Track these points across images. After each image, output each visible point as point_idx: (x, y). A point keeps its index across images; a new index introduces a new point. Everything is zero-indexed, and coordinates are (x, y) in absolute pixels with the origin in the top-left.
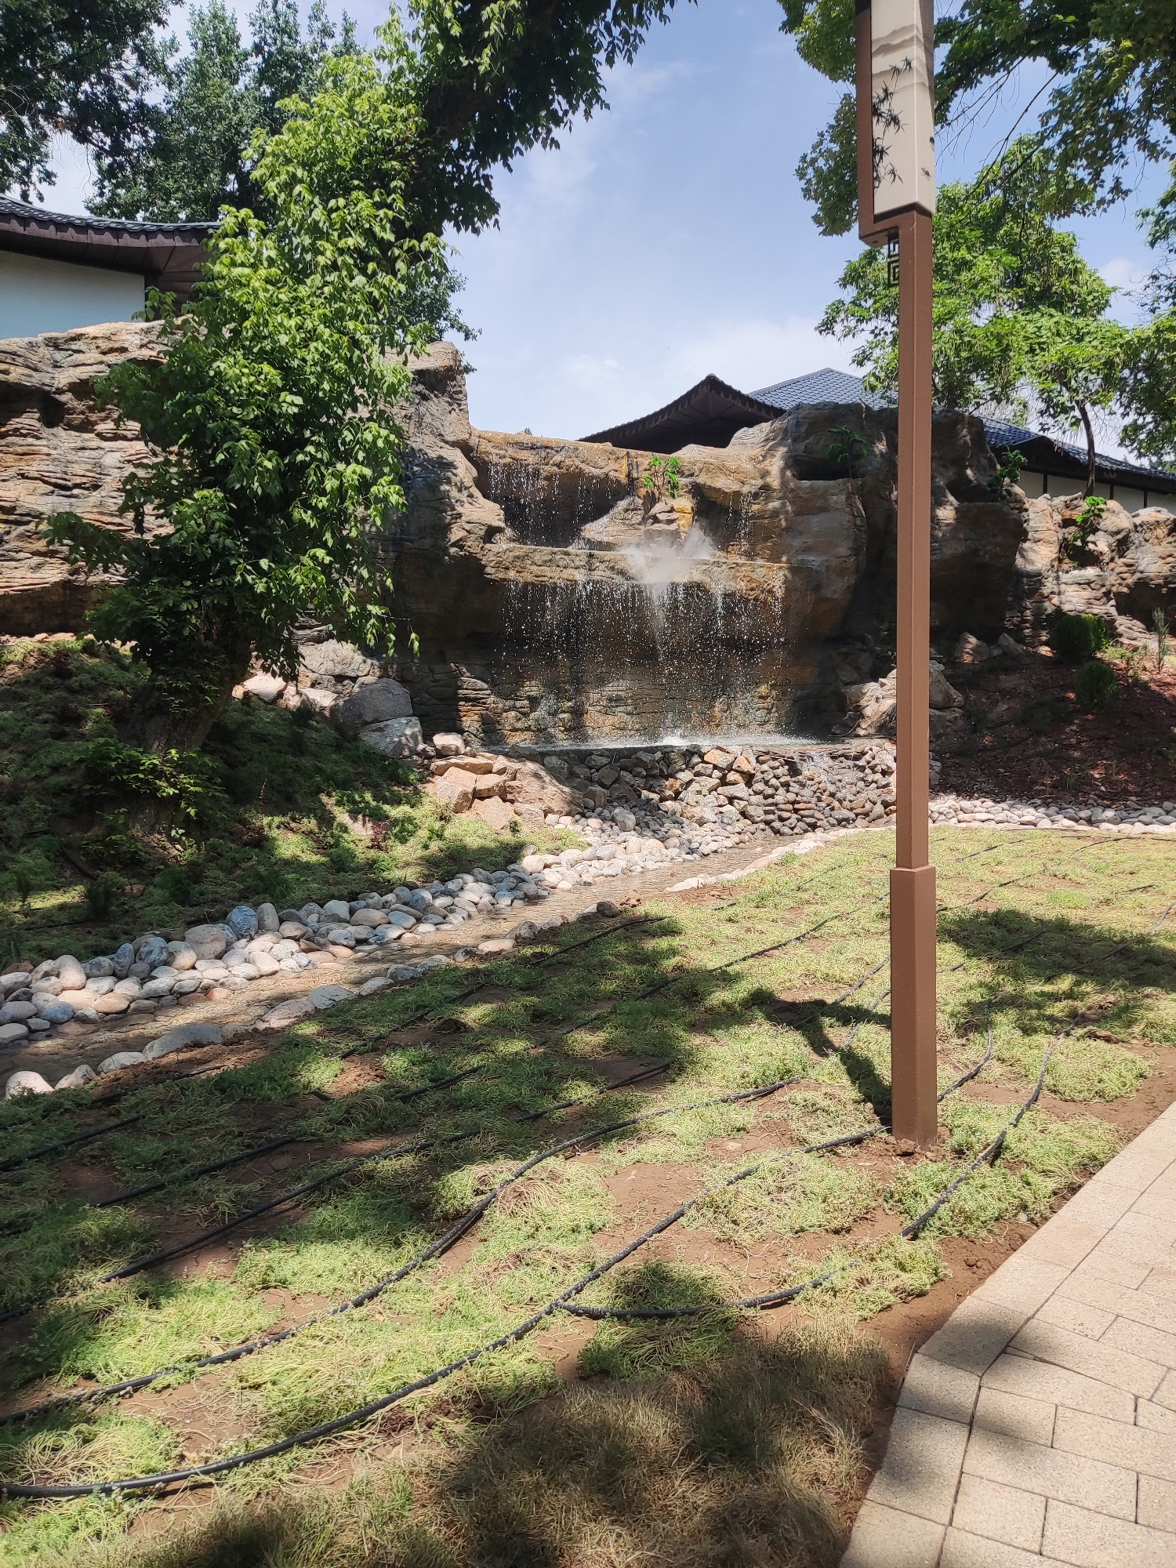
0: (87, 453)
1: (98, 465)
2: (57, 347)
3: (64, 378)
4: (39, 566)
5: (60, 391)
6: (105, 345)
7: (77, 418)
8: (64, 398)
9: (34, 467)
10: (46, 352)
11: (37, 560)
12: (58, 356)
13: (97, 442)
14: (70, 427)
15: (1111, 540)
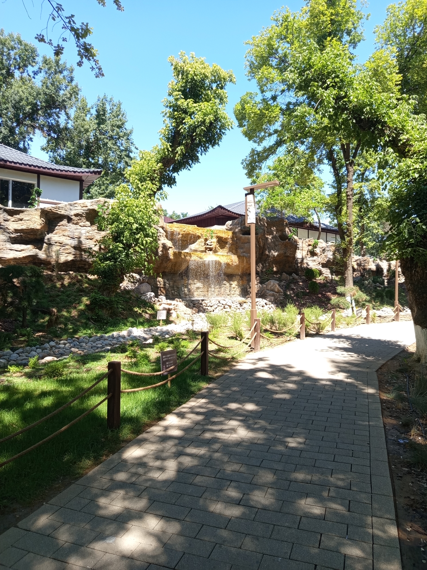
0: (78, 230)
1: (80, 233)
2: (71, 205)
3: (73, 213)
4: (67, 256)
5: (72, 216)
6: (82, 205)
7: (75, 222)
8: (72, 217)
9: (66, 233)
10: (68, 207)
11: (67, 255)
12: (71, 207)
13: (80, 227)
14: (73, 224)
15: (321, 250)
